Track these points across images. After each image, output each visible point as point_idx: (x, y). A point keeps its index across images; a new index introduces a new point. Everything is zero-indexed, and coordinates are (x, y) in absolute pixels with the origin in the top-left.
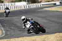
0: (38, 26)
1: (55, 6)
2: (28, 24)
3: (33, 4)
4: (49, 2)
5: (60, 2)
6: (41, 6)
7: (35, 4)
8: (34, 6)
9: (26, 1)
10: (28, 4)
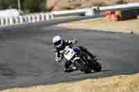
0: (89, 58)
1: (83, 19)
2: (69, 52)
3: (33, 15)
4: (69, 9)
5: (95, 10)
6: (52, 18)
7: (37, 15)
8: (35, 18)
9: (18, 9)
10: (21, 14)
